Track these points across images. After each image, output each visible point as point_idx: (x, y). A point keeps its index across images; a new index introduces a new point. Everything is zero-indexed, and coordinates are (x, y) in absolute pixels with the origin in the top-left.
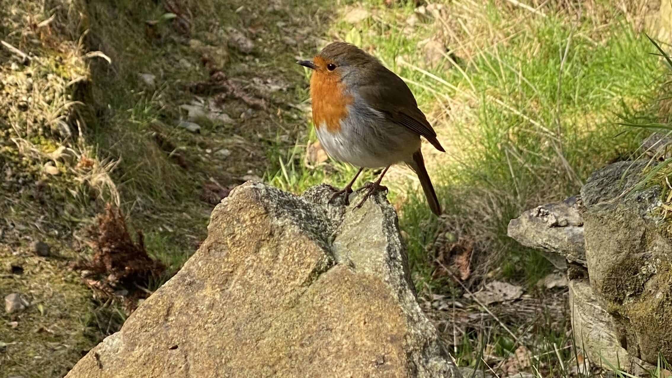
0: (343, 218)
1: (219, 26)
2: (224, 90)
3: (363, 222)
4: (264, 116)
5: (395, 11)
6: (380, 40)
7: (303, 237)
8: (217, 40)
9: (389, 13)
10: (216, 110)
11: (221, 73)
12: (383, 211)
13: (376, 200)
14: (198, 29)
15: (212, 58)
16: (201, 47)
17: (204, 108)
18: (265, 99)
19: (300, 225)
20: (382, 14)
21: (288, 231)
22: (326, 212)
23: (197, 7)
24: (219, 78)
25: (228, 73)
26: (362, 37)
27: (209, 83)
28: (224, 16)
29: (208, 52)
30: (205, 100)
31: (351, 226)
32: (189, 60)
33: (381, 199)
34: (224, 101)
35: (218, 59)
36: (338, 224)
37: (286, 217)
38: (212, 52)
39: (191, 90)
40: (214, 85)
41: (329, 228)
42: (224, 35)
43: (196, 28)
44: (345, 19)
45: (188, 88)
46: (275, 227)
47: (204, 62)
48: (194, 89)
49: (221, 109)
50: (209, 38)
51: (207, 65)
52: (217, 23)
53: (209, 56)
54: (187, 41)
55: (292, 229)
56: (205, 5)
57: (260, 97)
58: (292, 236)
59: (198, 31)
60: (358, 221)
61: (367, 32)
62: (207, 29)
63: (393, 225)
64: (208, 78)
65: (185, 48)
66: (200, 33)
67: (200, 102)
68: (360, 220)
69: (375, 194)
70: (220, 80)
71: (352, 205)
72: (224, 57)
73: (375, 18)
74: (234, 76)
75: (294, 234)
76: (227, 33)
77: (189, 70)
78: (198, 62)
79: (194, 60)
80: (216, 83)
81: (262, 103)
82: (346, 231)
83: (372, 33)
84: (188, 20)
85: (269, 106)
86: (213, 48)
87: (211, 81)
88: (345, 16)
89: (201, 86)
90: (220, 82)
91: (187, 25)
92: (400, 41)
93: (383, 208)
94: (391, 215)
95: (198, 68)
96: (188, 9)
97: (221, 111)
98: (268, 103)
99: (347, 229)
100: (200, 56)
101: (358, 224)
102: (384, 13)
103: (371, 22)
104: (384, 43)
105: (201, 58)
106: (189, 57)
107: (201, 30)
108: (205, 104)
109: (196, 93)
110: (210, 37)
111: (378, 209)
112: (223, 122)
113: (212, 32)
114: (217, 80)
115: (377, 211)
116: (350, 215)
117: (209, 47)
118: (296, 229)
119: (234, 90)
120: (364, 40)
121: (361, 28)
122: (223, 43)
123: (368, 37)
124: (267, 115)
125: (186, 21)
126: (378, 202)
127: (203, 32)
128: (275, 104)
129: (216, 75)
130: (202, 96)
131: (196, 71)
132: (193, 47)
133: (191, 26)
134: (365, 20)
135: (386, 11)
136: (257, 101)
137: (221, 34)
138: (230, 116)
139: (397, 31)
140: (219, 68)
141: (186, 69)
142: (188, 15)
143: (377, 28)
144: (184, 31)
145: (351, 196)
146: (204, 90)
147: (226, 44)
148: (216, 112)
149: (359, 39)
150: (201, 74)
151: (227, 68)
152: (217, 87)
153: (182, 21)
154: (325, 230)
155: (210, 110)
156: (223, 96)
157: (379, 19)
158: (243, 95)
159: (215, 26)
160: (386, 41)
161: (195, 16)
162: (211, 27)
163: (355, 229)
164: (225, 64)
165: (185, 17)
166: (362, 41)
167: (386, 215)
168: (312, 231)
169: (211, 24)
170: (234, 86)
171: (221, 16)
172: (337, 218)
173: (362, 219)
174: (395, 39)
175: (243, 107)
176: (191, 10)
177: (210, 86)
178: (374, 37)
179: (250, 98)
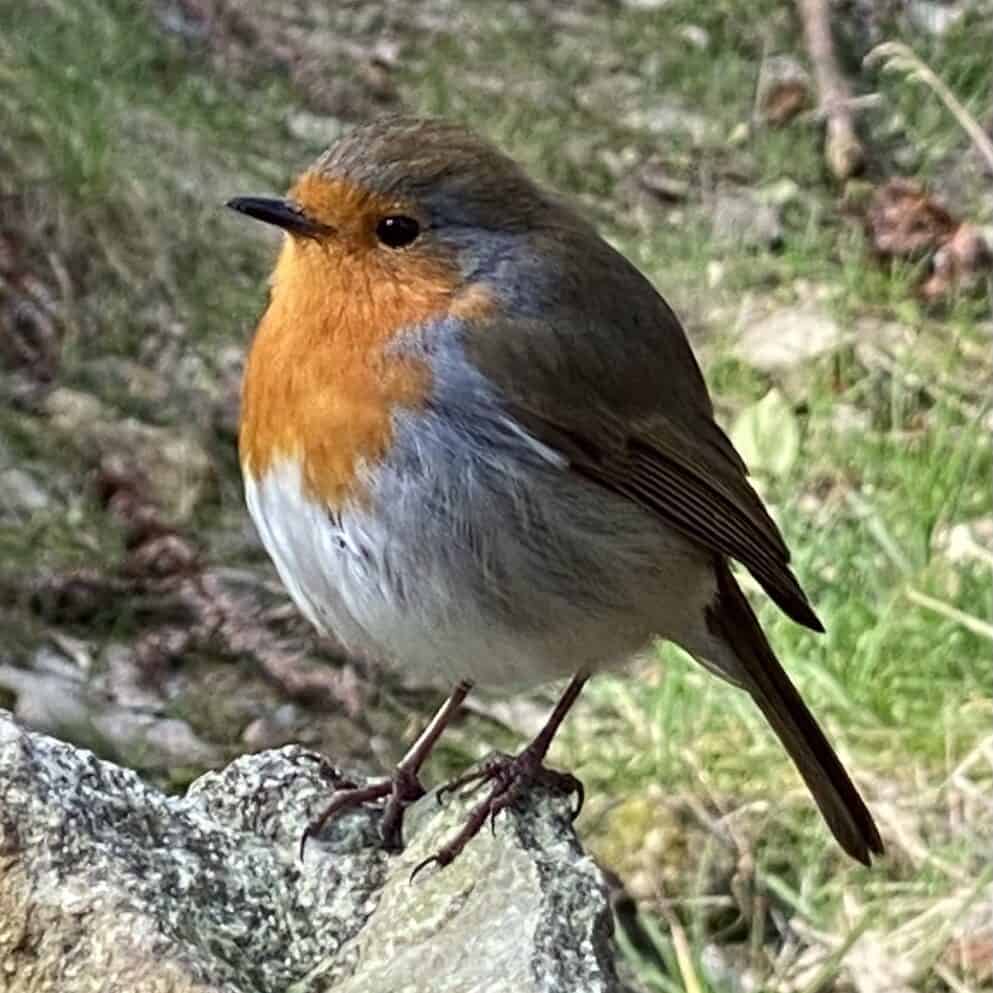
0: (369, 906)
1: (183, 343)
2: (183, 616)
3: (453, 925)
4: (345, 739)
5: (956, 330)
6: (884, 451)
7: (169, 966)
8: (167, 401)
9: (932, 341)
10: (139, 702)
11: (173, 542)
12: (544, 881)
13: (520, 833)
14: (89, 347)
15: (142, 476)
16: (98, 427)
17: (85, 686)
18: (360, 670)
19: (160, 917)
20: (901, 339)
21: (101, 938)
22: (292, 876)
23: (95, 251)
24: (163, 563)
25: (204, 547)
26: (804, 434)
27: (117, 583)
28: (213, 301)
29: (126, 449)
30: (95, 656)
31: (399, 942)
32: (39, 479)
33: (545, 829)
34: (175, 663)
35: (164, 481)
36: (341, 935)
37: (100, 876)
38: (145, 453)
39: (36, 606)
40: (140, 591)
41: (298, 946)
42: (204, 383)
43: (85, 341)
44: (736, 352)
45: (24, 599)
46: (45, 914)
47: (108, 490)
48: (49, 604)
49: (163, 695)
50: (135, 388)
51: (119, 502)
52: (177, 329)
53: (129, 465)
54: (40, 396)
55: (123, 929)
56: (131, 250)
57: (337, 660)
58: (119, 962)
59: (86, 356)
60: (431, 923)
61: (828, 414)
62: (132, 351)
63: (587, 945)
64: (114, 558)
65: (28, 425)
66: (101, 366)
67: (70, 659)
68: (439, 916)
69: (520, 805)
70: (169, 572)
71: (414, 852)
72: (193, 478)
73: (867, 354)
74: (230, 562)
75: (128, 950)
76: (218, 375)
77: (38, 518)
78: (79, 489)
79: (62, 481)
80: (149, 582)
81: (344, 684)
82: (374, 963)
83: (847, 420)
84: (52, 306)
85: (374, 702)
86: (151, 432)
87: (125, 573)
88: (737, 339)
89: (82, 595)
90: (168, 582)
91: (46, 328)
92: (966, 461)
93: (545, 868)
94: (583, 904)
95: (75, 515)
96: (54, 259)
97: (159, 706)
98: (369, 688)
99: (382, 954)
100: (93, 463)
101: (429, 934)
102: (910, 336)
103: (848, 372)
104: (897, 467)
105: (95, 473)
106: (41, 467)
107: (101, 353)
108: (93, 672)
109: (58, 621)
110: (138, 382)
111: (524, 870)
112: (164, 753)
113: (150, 362)
114: (154, 570)
115: (519, 881)
116: (402, 897)
117: (132, 425)
118: (142, 931)
119: (223, 620)
120: (813, 445)
121: (803, 394)
122: (193, 417)
123: (830, 435)
124: (360, 738)
125: (40, 307)
126: (528, 842)
127: (112, 359)
128: (399, 692)
129: (151, 550)
130: (81, 637)
131: (64, 525)
132: (65, 422)
133: (60, 330)
134: (825, 362)
135: (919, 330)
136: (321, 676)
137: (191, 376)
138: (197, 730)
139: (959, 419)
140: (164, 519)
141: (24, 513)
142: (52, 283)
143: (872, 400)
144: (30, 353)
145: (413, 811)
146: (94, 611)
147: (205, 420)
148: (137, 711)
149: (790, 439)
150: (90, 540)
151: (204, 525)
152: (150, 602)
153: (26, 308)
154: (280, 954)
155: (111, 698)
156: (176, 640)
157: (885, 361)
158: (263, 644)
159: (165, 339)
160: (909, 456)
161: (81, 290)
162: (151, 343)
163: (412, 953)
164: (197, 508)
165: (37, 289)
166: (802, 453)
167: (556, 898)
168: (217, 949)
169: (151, 329)
170: (224, 601)
171: (199, 297)
172: (342, 907)
173: (451, 915)
174: (947, 450)
175: (258, 696)
176: (69, 264)
177: (121, 594)
178: (857, 438)
179: (294, 658)
